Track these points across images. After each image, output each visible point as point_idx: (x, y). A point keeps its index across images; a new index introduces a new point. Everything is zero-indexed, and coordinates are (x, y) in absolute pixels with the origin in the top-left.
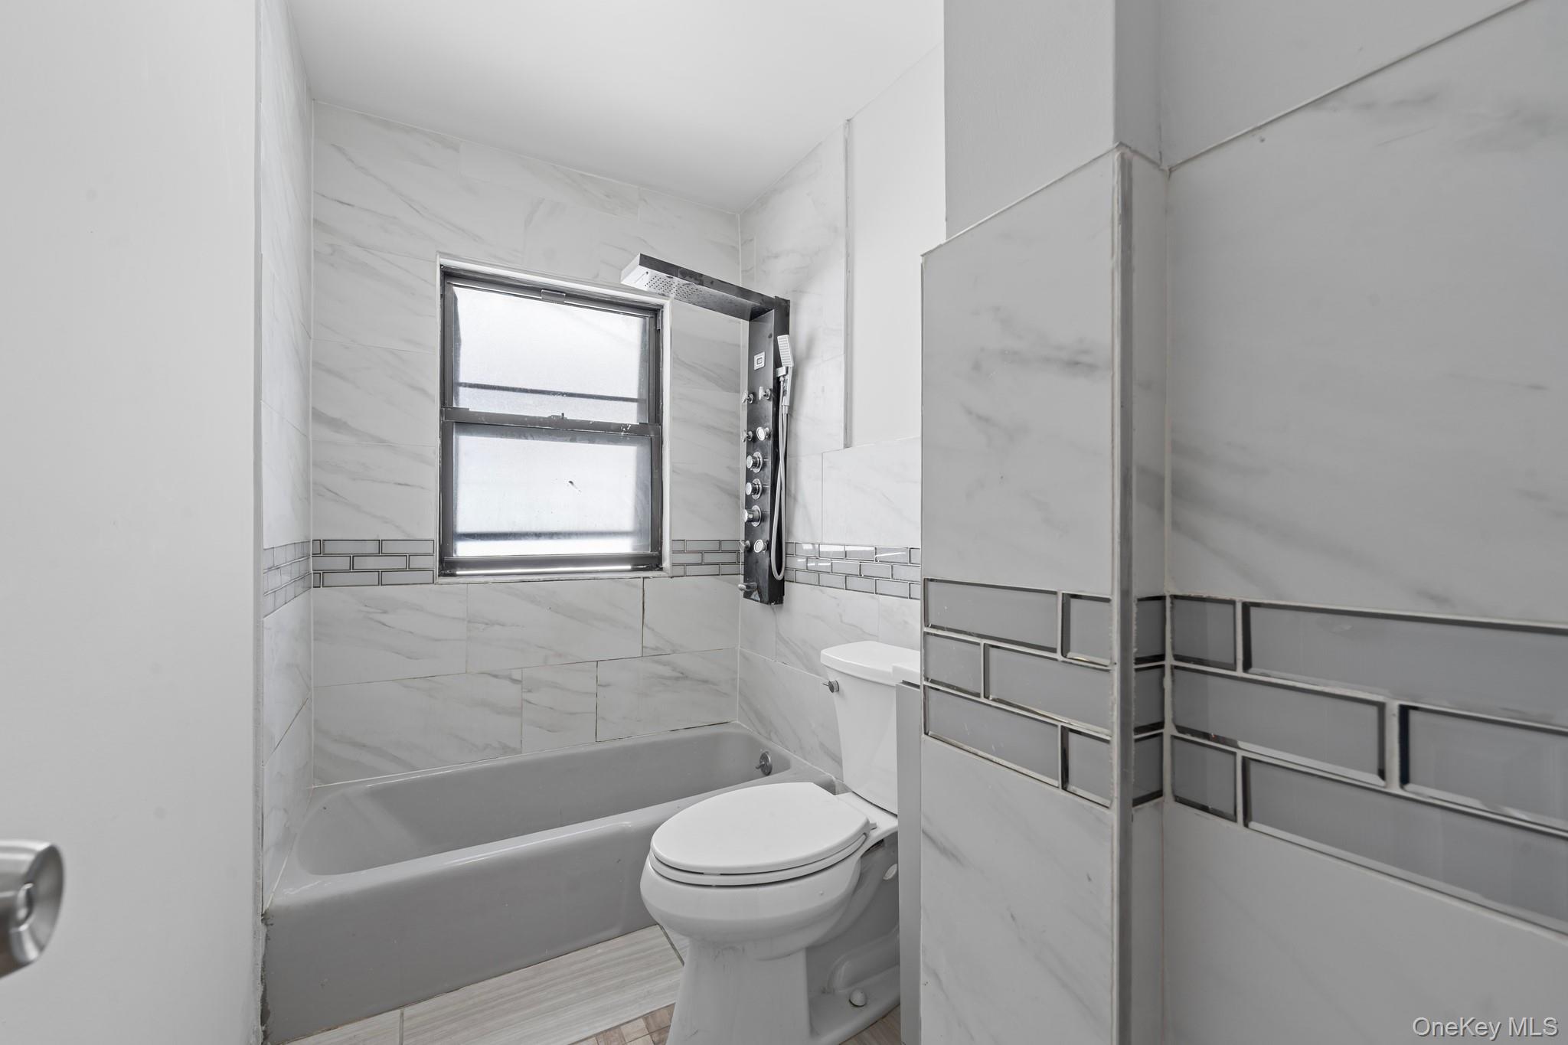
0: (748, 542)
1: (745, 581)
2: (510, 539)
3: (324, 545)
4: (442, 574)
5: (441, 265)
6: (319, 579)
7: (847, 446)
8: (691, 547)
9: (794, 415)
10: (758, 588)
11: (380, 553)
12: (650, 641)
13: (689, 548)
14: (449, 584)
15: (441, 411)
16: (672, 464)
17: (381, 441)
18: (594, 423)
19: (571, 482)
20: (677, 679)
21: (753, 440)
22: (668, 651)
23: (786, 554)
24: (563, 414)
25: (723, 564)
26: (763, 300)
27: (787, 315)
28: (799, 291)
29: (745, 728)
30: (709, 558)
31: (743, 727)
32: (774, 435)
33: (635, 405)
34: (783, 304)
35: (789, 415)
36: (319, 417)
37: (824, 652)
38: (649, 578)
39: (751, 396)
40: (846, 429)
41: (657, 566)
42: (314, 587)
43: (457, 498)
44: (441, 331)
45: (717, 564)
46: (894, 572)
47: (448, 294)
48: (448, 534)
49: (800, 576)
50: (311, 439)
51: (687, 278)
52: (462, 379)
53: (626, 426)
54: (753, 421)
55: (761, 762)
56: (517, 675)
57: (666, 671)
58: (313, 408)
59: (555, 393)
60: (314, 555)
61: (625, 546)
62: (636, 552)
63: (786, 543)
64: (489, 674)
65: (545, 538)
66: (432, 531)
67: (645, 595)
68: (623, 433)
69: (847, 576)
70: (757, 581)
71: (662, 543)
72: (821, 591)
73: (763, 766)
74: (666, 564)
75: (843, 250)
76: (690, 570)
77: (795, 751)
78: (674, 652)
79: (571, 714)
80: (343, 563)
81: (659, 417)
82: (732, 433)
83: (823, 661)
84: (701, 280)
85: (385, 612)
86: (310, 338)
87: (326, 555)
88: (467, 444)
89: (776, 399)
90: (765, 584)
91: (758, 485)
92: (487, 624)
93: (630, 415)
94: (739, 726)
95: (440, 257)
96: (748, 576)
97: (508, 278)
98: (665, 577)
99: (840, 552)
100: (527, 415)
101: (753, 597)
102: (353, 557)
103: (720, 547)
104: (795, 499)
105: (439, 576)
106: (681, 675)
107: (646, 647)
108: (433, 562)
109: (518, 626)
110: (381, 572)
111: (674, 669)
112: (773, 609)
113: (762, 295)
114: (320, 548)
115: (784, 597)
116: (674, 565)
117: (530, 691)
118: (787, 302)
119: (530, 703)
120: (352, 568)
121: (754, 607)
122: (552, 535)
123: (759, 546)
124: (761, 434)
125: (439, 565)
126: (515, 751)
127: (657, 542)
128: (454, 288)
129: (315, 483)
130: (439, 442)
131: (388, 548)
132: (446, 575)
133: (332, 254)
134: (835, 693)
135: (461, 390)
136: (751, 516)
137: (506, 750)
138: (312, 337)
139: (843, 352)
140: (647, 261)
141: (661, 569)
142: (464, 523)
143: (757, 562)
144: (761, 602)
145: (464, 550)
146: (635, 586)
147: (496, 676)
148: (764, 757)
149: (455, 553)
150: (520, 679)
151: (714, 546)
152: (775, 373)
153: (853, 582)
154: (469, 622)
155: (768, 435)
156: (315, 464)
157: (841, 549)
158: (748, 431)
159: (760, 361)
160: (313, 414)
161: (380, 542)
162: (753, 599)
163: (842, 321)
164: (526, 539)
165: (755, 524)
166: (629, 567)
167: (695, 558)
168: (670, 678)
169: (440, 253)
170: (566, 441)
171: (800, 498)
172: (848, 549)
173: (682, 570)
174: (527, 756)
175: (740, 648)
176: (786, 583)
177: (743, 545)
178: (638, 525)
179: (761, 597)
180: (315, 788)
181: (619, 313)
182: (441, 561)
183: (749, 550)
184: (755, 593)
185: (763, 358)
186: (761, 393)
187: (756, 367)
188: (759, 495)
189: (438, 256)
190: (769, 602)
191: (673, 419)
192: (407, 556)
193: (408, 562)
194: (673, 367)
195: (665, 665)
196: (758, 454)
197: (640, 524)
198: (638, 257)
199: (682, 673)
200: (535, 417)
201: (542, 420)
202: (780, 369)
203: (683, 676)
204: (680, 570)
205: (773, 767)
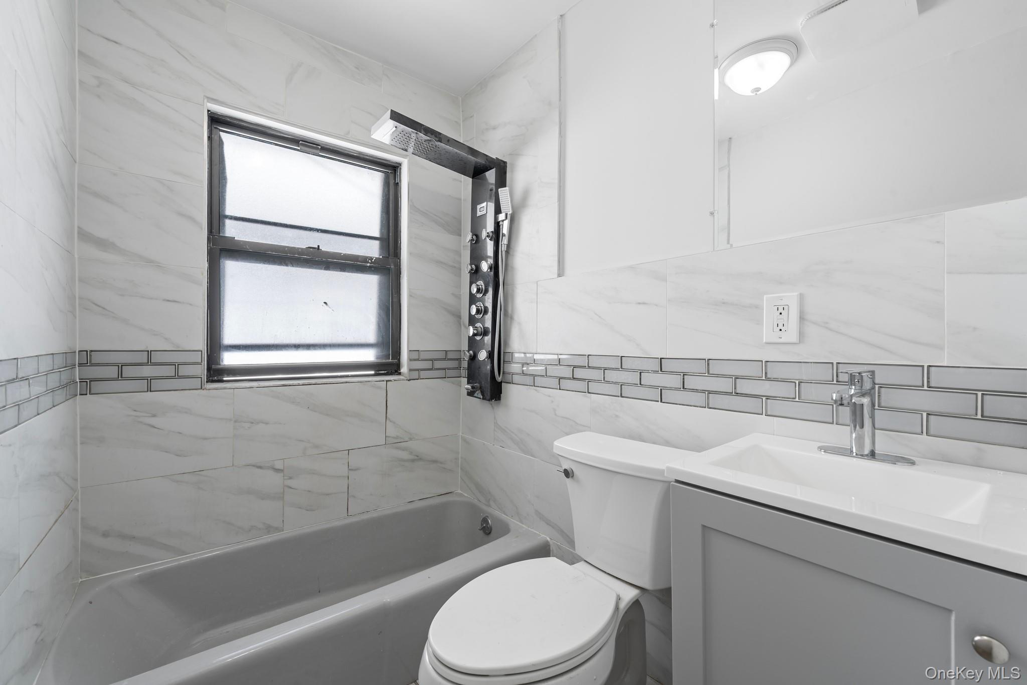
0: (471, 352)
1: (468, 383)
2: (272, 350)
3: (90, 355)
4: (209, 381)
5: (208, 111)
6: (87, 387)
7: (559, 275)
8: (423, 356)
9: (511, 252)
10: (481, 388)
11: (149, 362)
12: (392, 431)
13: (422, 357)
14: (216, 389)
15: (208, 239)
16: (409, 289)
17: (150, 261)
18: (345, 255)
19: (325, 303)
20: (413, 461)
21: (476, 273)
22: (407, 439)
23: (504, 361)
24: (319, 246)
25: (449, 369)
26: (487, 159)
27: (505, 173)
28: (516, 154)
29: (467, 497)
30: (438, 364)
31: (465, 496)
32: (495, 268)
33: (377, 243)
34: (502, 164)
35: (507, 252)
36: (85, 236)
37: (556, 443)
38: (391, 381)
39: (474, 237)
40: (559, 262)
41: (396, 371)
42: (81, 395)
43: (223, 314)
44: (208, 169)
45: (444, 369)
46: (605, 376)
47: (215, 137)
48: (215, 345)
49: (516, 378)
50: (76, 256)
51: (429, 134)
52: (228, 212)
53: (371, 258)
54: (476, 256)
55: (482, 525)
56: (279, 465)
57: (405, 455)
58: (79, 227)
59: (311, 229)
60: (80, 365)
61: (369, 356)
62: (379, 361)
63: (504, 353)
64: (254, 466)
65: (304, 349)
66: (200, 343)
67: (388, 395)
68: (368, 264)
69: (560, 378)
70: (480, 383)
71: (400, 352)
72: (536, 390)
73: (484, 527)
74: (404, 369)
75: (557, 120)
76: (423, 374)
77: (512, 516)
78: (411, 439)
79: (327, 495)
80: (112, 372)
81: (397, 253)
82: (455, 267)
83: (555, 451)
84: (440, 138)
85: (154, 416)
86: (76, 162)
87: (93, 365)
88: (232, 268)
89: (496, 239)
90: (487, 385)
91: (481, 307)
92: (252, 423)
93: (373, 250)
94: (461, 495)
95: (208, 102)
96: (471, 378)
97: (270, 128)
98: (403, 380)
99: (555, 359)
100: (287, 245)
101: (476, 395)
102: (121, 367)
103: (446, 355)
104: (512, 318)
105: (207, 382)
106: (416, 457)
107: (389, 437)
108: (201, 370)
109: (280, 423)
110: (149, 380)
111: (411, 453)
112: (491, 404)
113: (487, 156)
114: (87, 358)
115: (502, 395)
116: (411, 370)
117: (290, 478)
118: (505, 163)
119: (291, 488)
120: (120, 376)
121: (475, 402)
122: (308, 347)
123: (483, 355)
124: (485, 266)
125: (207, 372)
126: (278, 530)
127: (397, 353)
128: (221, 133)
129: (80, 298)
130: (206, 265)
131: (156, 358)
132: (213, 381)
133: (98, 86)
134: (570, 478)
135: (228, 222)
136: (475, 332)
137: (269, 529)
138: (77, 161)
139: (557, 201)
140: (396, 116)
141: (400, 374)
142: (229, 336)
143: (479, 368)
144: (483, 399)
145: (229, 359)
146: (380, 388)
147: (260, 467)
148: (485, 520)
149: (222, 362)
150: (282, 468)
151: (442, 356)
152: (496, 218)
153: (565, 384)
154: (235, 422)
155: (490, 268)
156: (81, 280)
157: (556, 357)
158: (471, 264)
159: (482, 209)
160: (79, 233)
161: (149, 353)
162: (476, 397)
163: (556, 176)
164: (287, 350)
165: (478, 338)
166: (373, 372)
167: (428, 365)
168: (408, 461)
169: (208, 98)
170: (321, 269)
171: (516, 317)
172: (561, 357)
173: (416, 374)
174: (289, 532)
175: (461, 434)
176: (503, 383)
177: (468, 354)
178: (381, 339)
179: (483, 395)
180: (81, 581)
181: (365, 167)
182: (209, 369)
183: (473, 358)
184: (477, 392)
185: (485, 208)
186: (484, 234)
187: (479, 214)
188: (481, 315)
189: (206, 100)
190: (491, 399)
191: (410, 254)
192: (176, 365)
193: (177, 370)
194: (410, 213)
195: (403, 450)
196: (481, 283)
197: (383, 337)
198: (389, 112)
199: (417, 456)
200: (294, 248)
201: (300, 250)
202: (500, 215)
203: (418, 458)
204: (415, 374)
205: (493, 528)
